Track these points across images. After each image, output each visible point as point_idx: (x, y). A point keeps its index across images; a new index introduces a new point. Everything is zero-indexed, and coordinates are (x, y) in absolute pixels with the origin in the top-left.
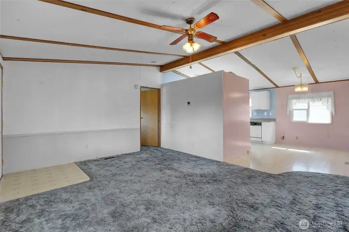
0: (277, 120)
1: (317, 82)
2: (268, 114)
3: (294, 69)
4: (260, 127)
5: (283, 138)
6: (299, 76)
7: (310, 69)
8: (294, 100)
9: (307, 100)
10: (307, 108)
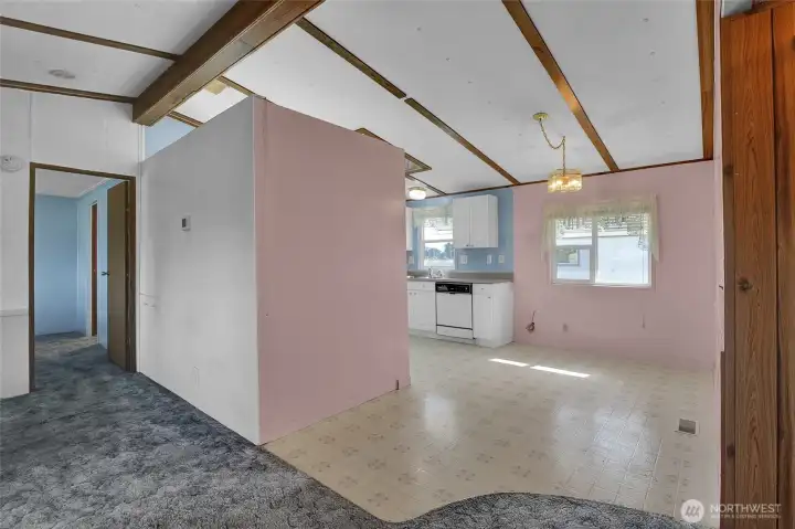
0: (517, 277)
1: (614, 169)
2: (495, 259)
3: (539, 116)
4: (468, 296)
5: (532, 327)
6: (556, 142)
7: (583, 118)
8: (557, 221)
9: (589, 222)
10: (589, 242)
